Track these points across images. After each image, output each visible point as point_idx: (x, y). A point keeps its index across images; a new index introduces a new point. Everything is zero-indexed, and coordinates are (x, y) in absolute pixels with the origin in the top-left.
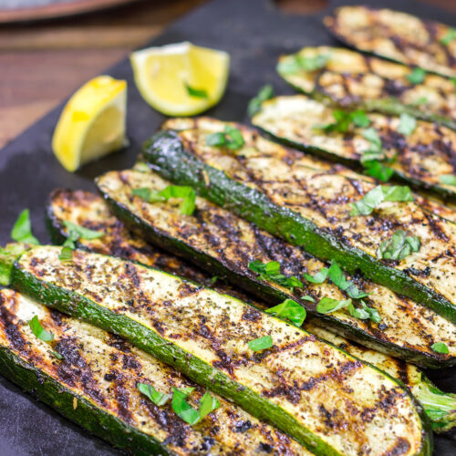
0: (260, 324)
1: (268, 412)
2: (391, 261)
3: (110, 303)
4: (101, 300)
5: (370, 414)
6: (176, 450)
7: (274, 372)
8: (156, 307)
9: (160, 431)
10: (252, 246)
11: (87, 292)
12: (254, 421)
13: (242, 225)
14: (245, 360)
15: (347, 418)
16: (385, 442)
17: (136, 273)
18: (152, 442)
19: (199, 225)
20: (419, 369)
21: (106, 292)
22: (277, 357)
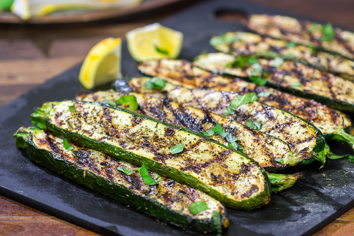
9: (128, 184)
15: (225, 179)
16: (245, 187)
18: (123, 188)
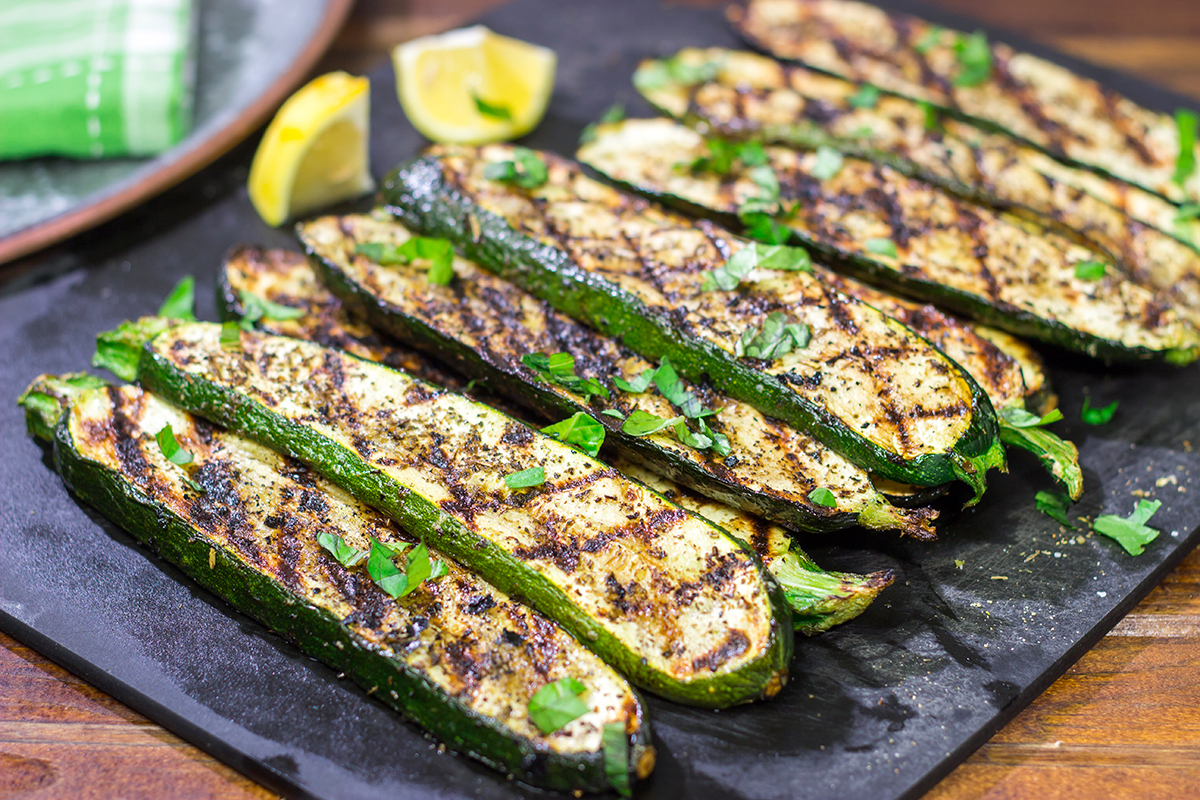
0: (529, 450)
1: (523, 583)
2: (758, 361)
3: (289, 408)
4: (275, 403)
5: (690, 593)
6: (362, 632)
7: (540, 523)
8: (365, 419)
9: (341, 604)
10: (537, 334)
11: (255, 390)
12: (500, 598)
13: (528, 304)
14: (496, 502)
15: (651, 597)
16: (710, 636)
17: (340, 367)
18: (326, 619)
19: (455, 301)
20: (788, 533)
21: (286, 392)
22: (549, 500)
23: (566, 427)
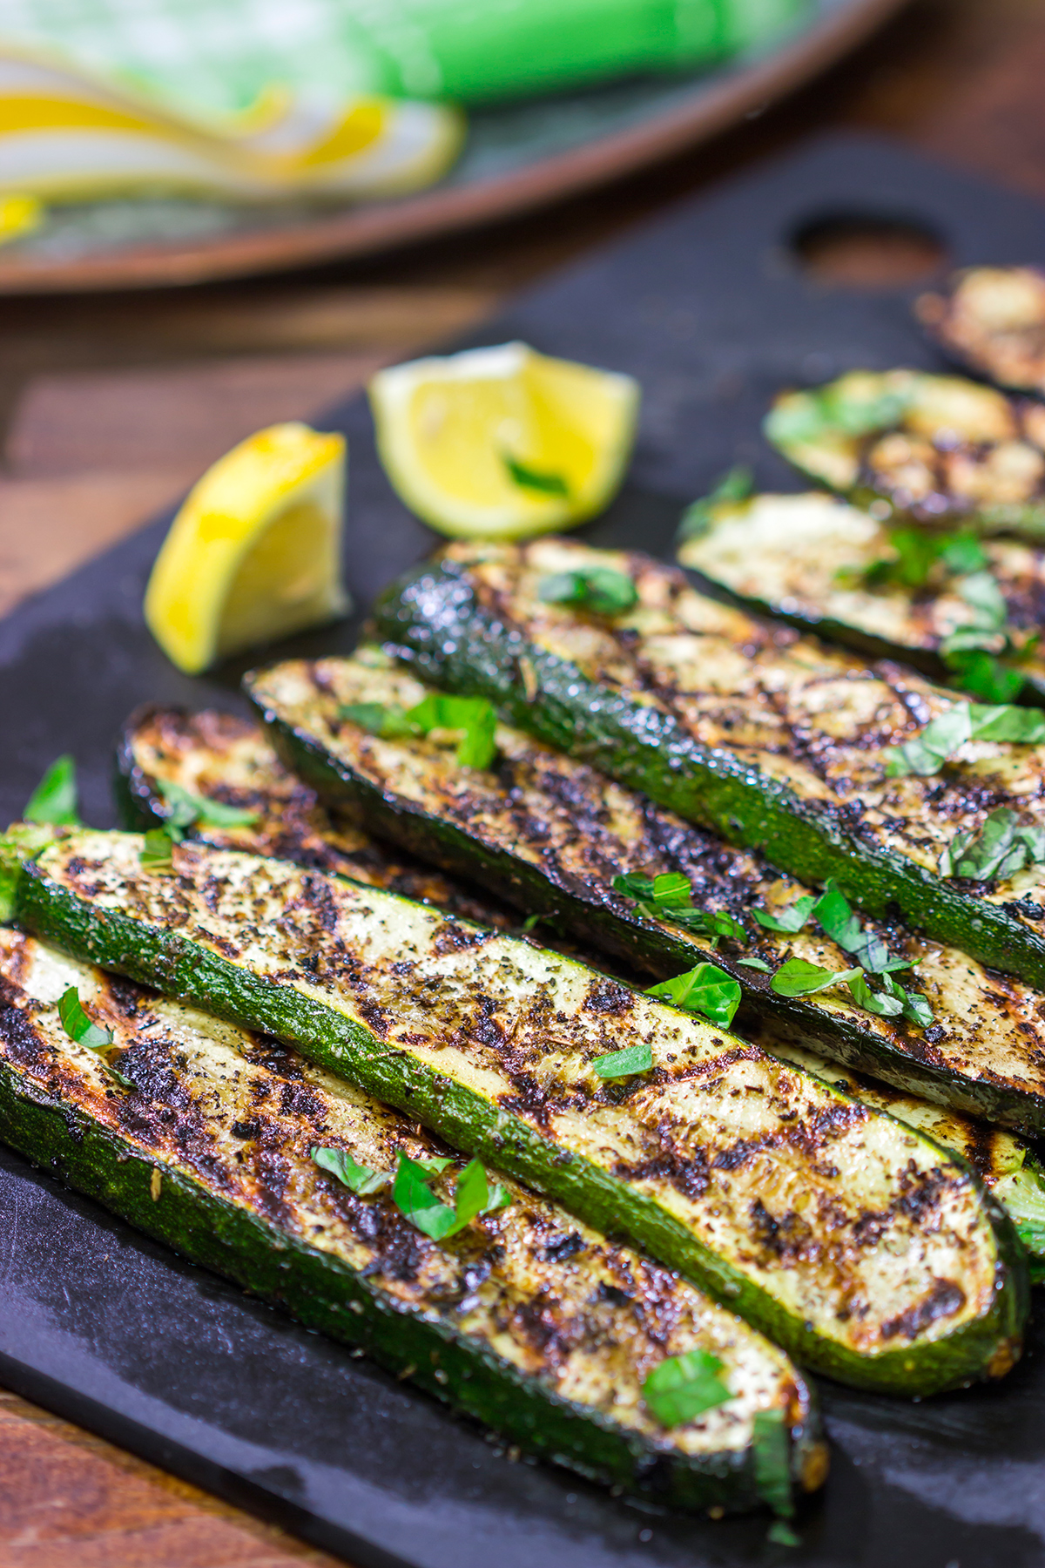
0: (628, 1020)
1: (627, 1215)
2: (974, 883)
3: (258, 959)
4: (236, 953)
5: (875, 1226)
6: (391, 1287)
7: (651, 1127)
8: (375, 976)
9: (358, 1248)
10: (631, 844)
11: (204, 933)
12: (593, 1239)
13: (615, 798)
14: (581, 1097)
15: (818, 1233)
16: (905, 1289)
17: (329, 898)
18: (336, 1269)
19: (501, 793)
20: (1021, 1141)
21: (251, 936)
22: (661, 1094)
23: (683, 986)
